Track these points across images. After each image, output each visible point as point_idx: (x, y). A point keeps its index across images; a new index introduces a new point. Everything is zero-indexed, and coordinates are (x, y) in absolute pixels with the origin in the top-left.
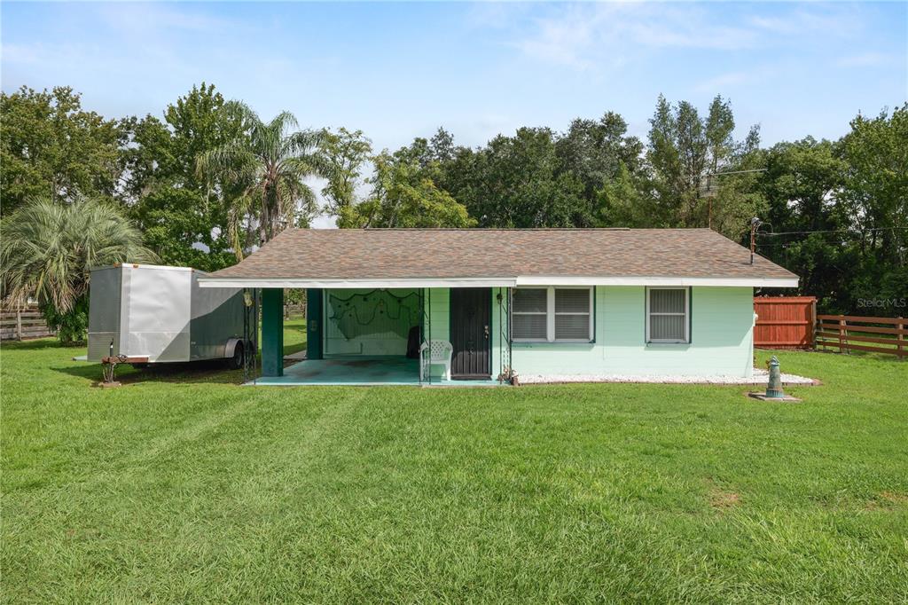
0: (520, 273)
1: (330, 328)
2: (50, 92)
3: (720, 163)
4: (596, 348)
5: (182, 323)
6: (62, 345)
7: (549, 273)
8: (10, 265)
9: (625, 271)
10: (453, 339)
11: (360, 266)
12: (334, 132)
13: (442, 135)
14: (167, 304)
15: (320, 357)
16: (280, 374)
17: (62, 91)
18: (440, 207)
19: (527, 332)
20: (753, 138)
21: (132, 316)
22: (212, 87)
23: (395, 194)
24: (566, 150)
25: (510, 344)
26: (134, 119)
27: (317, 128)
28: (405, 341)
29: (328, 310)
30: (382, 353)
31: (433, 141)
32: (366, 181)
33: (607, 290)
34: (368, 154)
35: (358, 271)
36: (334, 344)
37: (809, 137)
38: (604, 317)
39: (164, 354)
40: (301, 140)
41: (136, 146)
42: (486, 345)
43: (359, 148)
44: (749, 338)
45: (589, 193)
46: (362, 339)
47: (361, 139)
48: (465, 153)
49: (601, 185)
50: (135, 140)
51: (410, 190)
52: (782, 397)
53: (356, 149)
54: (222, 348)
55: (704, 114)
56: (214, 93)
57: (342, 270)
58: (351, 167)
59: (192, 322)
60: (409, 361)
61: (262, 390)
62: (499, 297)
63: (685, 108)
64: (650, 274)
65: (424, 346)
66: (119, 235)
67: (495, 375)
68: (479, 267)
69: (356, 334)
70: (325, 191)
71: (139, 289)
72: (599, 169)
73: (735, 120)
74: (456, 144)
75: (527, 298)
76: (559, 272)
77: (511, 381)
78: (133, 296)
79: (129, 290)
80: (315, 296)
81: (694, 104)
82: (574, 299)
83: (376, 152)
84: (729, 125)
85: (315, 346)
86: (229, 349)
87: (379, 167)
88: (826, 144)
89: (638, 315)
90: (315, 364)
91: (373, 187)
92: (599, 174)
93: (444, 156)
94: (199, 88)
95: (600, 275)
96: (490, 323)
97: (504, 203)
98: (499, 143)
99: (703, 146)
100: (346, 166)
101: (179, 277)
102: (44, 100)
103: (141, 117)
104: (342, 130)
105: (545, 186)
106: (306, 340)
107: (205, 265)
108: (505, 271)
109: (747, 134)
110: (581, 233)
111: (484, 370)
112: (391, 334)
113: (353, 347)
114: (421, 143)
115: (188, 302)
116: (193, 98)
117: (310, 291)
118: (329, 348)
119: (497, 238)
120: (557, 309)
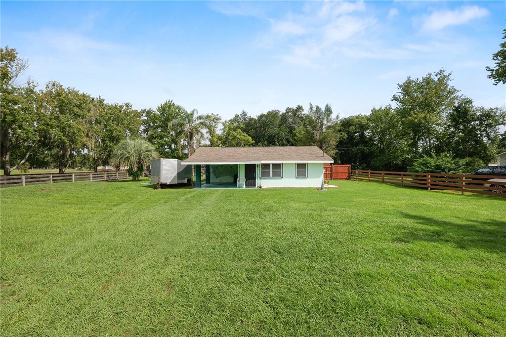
0: (263, 160)
1: (212, 175)
2: (124, 105)
3: (329, 124)
4: (283, 179)
5: (175, 174)
6: (133, 181)
7: (270, 160)
8: (120, 158)
9: (290, 159)
10: (245, 177)
11: (221, 158)
12: (210, 115)
13: (244, 113)
14: (171, 169)
15: (209, 183)
16: (200, 187)
17: (127, 104)
18: (243, 137)
19: (265, 175)
20: (338, 117)
21: (163, 172)
22: (172, 101)
23: (228, 134)
24: (284, 117)
25: (260, 178)
26: (145, 109)
27: (205, 114)
28: (233, 179)
29: (211, 170)
30: (227, 182)
31: (241, 115)
32: (220, 130)
33: (285, 164)
34: (220, 121)
35: (221, 160)
36: (213, 179)
37: (360, 114)
38: (285, 171)
39: (171, 181)
40: (200, 117)
41: (146, 118)
42: (254, 179)
43: (218, 119)
44: (322, 176)
45: (291, 132)
46: (220, 178)
47: (218, 117)
48: (251, 119)
49: (295, 130)
50: (146, 116)
51: (234, 133)
52: (324, 190)
53: (217, 119)
54: (183, 181)
55: (323, 109)
56: (172, 103)
57: (217, 159)
58: (215, 125)
59: (178, 173)
60: (234, 183)
61: (196, 190)
62: (258, 166)
63: (317, 107)
64: (296, 160)
65: (238, 179)
66: (149, 149)
67: (257, 186)
68: (252, 158)
69: (219, 177)
70: (207, 133)
71: (165, 165)
72: (294, 124)
73: (333, 111)
74: (248, 115)
75: (266, 166)
76: (273, 159)
77: (260, 187)
78: (163, 167)
79: (162, 165)
80: (208, 166)
81: (320, 107)
82: (277, 166)
83: (223, 121)
84: (331, 112)
85: (208, 180)
86: (186, 181)
87: (224, 125)
88: (365, 116)
89: (294, 170)
90: (209, 185)
91: (222, 131)
92: (294, 125)
93: (245, 119)
94: (168, 101)
95: (283, 160)
96: (255, 173)
97: (264, 135)
98: (262, 116)
99: (323, 119)
100: (214, 124)
101: (175, 162)
102: (121, 107)
103: (148, 109)
104: (212, 114)
105: (276, 130)
106: (205, 178)
107: (180, 158)
108: (259, 159)
109: (336, 116)
110: (282, 148)
111: (254, 185)
112: (229, 177)
113: (218, 180)
114: (237, 116)
115: (177, 168)
116: (166, 104)
117: (206, 165)
118: (212, 180)
119: (258, 150)
120: (273, 169)
